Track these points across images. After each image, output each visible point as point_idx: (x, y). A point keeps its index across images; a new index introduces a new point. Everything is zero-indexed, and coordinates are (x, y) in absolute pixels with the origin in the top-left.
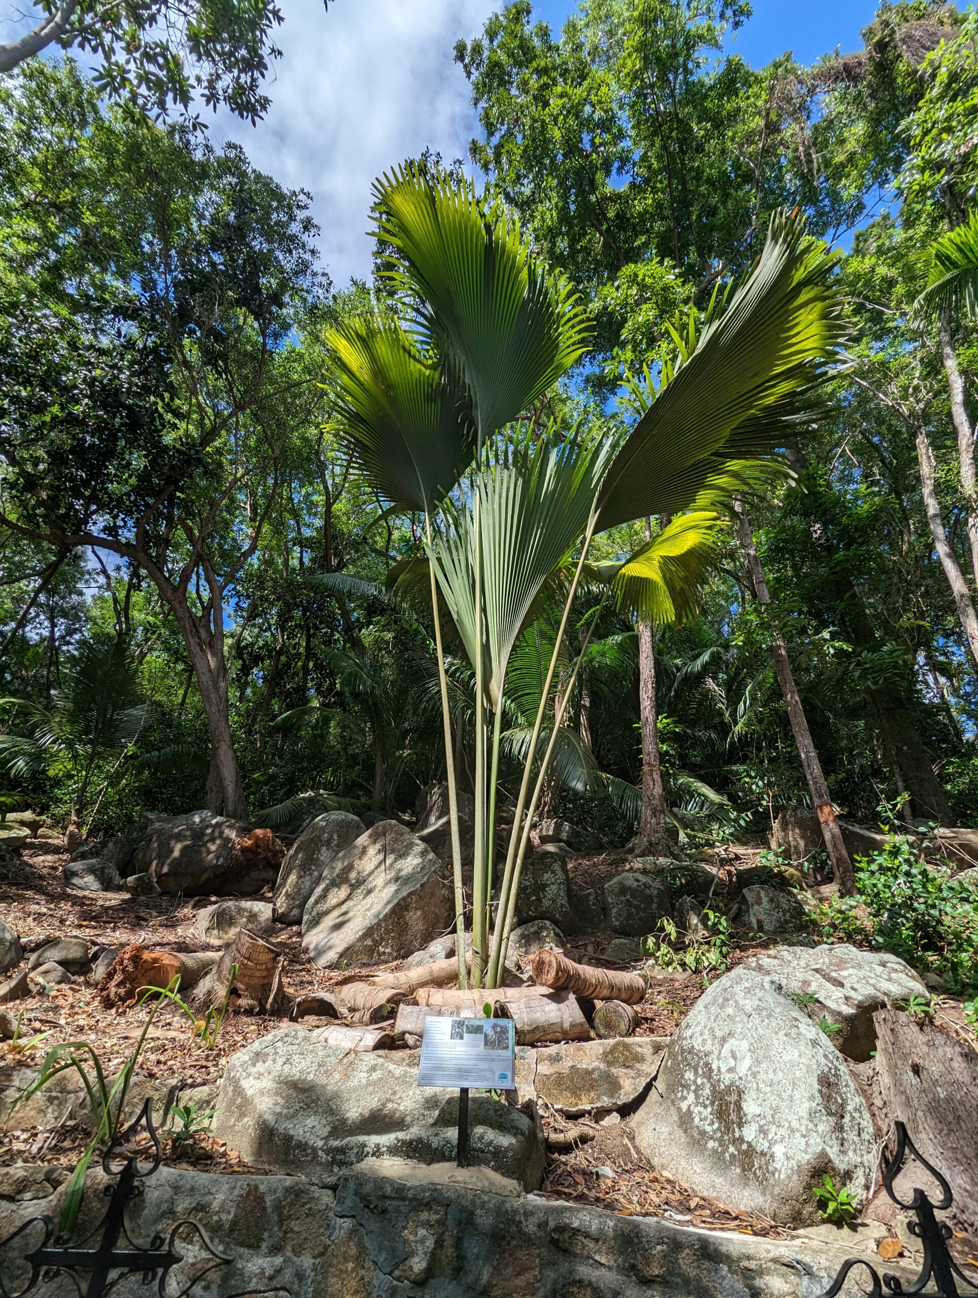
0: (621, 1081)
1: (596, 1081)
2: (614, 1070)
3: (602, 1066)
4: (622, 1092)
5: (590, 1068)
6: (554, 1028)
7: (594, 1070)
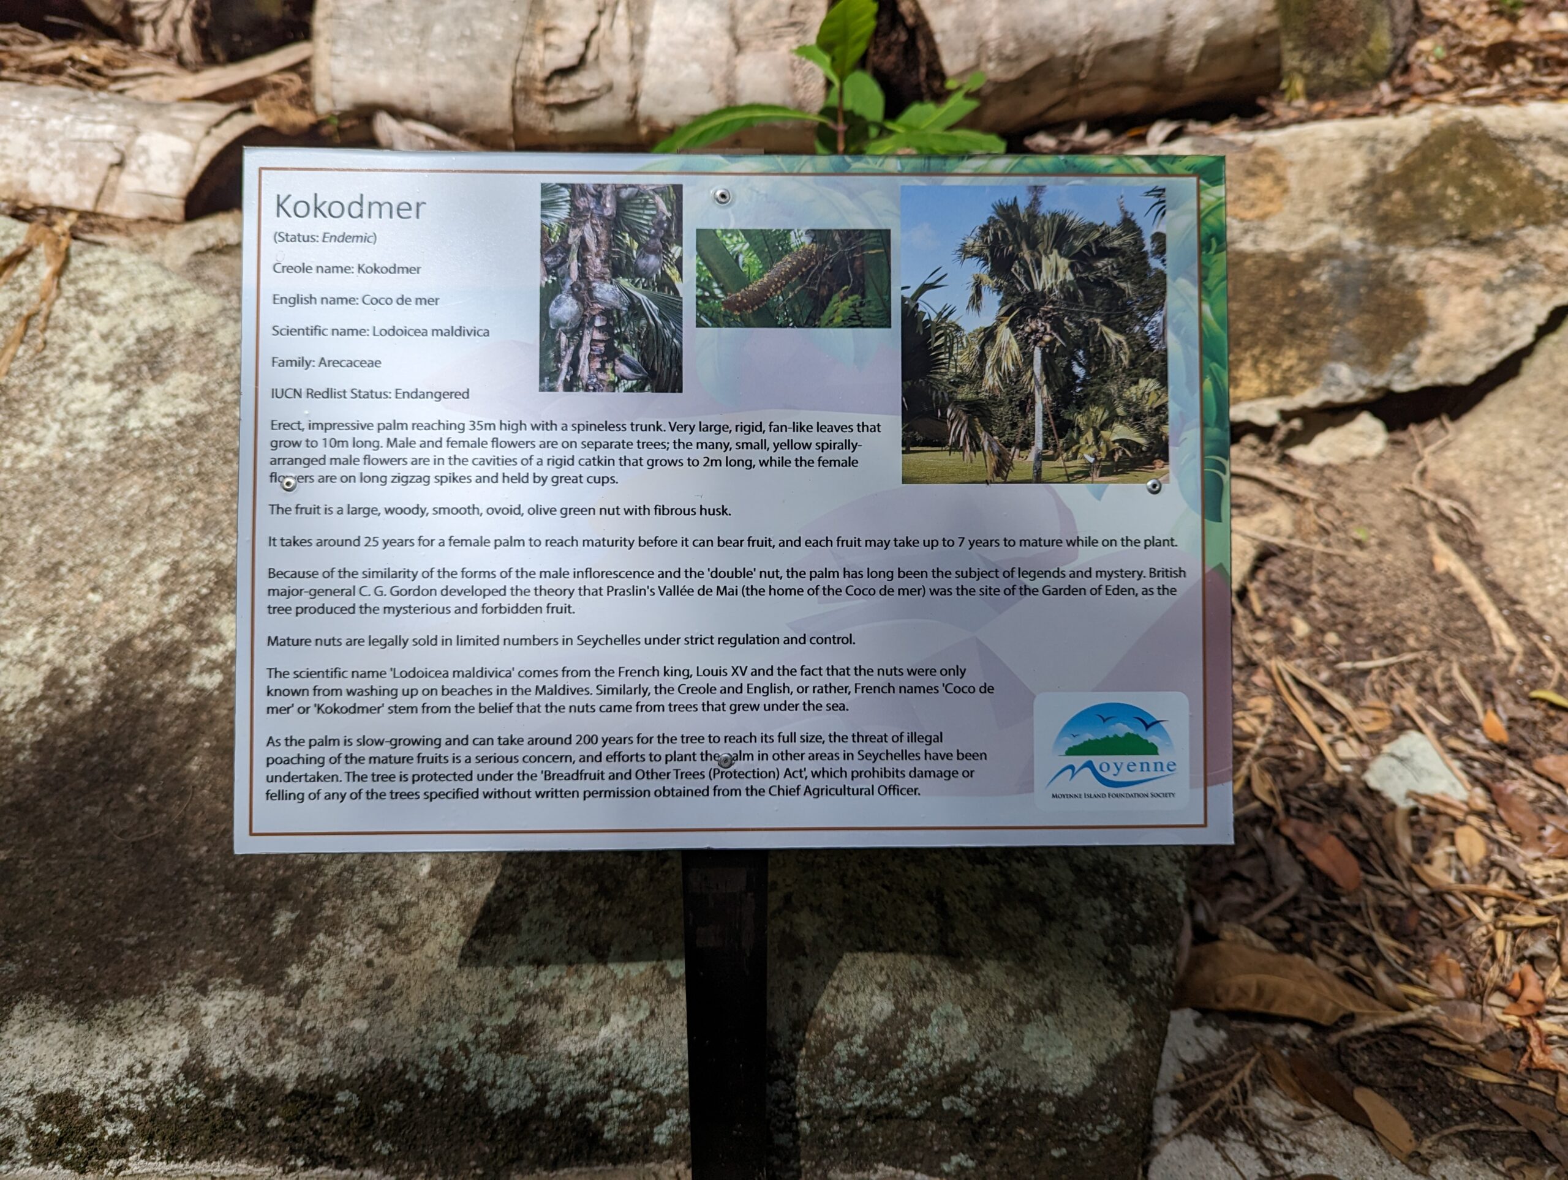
0: (1431, 300)
1: (1316, 301)
2: (1408, 258)
3: (1352, 239)
4: (1428, 343)
5: (1296, 250)
6: (1125, 65)
7: (1313, 259)
